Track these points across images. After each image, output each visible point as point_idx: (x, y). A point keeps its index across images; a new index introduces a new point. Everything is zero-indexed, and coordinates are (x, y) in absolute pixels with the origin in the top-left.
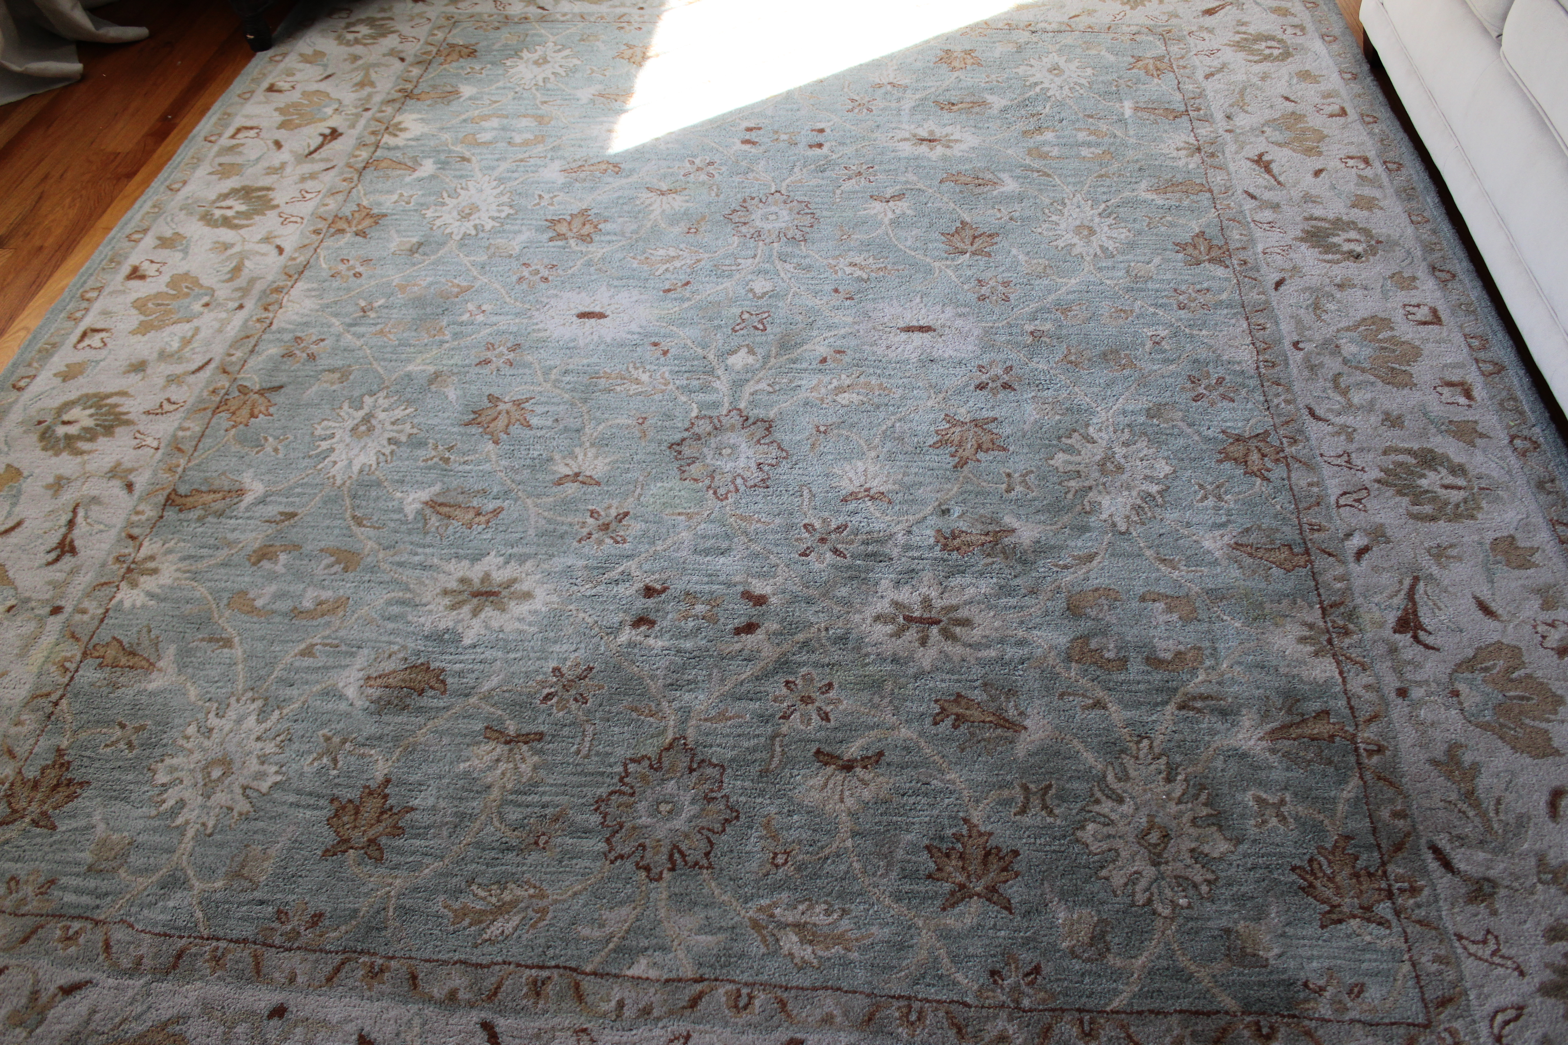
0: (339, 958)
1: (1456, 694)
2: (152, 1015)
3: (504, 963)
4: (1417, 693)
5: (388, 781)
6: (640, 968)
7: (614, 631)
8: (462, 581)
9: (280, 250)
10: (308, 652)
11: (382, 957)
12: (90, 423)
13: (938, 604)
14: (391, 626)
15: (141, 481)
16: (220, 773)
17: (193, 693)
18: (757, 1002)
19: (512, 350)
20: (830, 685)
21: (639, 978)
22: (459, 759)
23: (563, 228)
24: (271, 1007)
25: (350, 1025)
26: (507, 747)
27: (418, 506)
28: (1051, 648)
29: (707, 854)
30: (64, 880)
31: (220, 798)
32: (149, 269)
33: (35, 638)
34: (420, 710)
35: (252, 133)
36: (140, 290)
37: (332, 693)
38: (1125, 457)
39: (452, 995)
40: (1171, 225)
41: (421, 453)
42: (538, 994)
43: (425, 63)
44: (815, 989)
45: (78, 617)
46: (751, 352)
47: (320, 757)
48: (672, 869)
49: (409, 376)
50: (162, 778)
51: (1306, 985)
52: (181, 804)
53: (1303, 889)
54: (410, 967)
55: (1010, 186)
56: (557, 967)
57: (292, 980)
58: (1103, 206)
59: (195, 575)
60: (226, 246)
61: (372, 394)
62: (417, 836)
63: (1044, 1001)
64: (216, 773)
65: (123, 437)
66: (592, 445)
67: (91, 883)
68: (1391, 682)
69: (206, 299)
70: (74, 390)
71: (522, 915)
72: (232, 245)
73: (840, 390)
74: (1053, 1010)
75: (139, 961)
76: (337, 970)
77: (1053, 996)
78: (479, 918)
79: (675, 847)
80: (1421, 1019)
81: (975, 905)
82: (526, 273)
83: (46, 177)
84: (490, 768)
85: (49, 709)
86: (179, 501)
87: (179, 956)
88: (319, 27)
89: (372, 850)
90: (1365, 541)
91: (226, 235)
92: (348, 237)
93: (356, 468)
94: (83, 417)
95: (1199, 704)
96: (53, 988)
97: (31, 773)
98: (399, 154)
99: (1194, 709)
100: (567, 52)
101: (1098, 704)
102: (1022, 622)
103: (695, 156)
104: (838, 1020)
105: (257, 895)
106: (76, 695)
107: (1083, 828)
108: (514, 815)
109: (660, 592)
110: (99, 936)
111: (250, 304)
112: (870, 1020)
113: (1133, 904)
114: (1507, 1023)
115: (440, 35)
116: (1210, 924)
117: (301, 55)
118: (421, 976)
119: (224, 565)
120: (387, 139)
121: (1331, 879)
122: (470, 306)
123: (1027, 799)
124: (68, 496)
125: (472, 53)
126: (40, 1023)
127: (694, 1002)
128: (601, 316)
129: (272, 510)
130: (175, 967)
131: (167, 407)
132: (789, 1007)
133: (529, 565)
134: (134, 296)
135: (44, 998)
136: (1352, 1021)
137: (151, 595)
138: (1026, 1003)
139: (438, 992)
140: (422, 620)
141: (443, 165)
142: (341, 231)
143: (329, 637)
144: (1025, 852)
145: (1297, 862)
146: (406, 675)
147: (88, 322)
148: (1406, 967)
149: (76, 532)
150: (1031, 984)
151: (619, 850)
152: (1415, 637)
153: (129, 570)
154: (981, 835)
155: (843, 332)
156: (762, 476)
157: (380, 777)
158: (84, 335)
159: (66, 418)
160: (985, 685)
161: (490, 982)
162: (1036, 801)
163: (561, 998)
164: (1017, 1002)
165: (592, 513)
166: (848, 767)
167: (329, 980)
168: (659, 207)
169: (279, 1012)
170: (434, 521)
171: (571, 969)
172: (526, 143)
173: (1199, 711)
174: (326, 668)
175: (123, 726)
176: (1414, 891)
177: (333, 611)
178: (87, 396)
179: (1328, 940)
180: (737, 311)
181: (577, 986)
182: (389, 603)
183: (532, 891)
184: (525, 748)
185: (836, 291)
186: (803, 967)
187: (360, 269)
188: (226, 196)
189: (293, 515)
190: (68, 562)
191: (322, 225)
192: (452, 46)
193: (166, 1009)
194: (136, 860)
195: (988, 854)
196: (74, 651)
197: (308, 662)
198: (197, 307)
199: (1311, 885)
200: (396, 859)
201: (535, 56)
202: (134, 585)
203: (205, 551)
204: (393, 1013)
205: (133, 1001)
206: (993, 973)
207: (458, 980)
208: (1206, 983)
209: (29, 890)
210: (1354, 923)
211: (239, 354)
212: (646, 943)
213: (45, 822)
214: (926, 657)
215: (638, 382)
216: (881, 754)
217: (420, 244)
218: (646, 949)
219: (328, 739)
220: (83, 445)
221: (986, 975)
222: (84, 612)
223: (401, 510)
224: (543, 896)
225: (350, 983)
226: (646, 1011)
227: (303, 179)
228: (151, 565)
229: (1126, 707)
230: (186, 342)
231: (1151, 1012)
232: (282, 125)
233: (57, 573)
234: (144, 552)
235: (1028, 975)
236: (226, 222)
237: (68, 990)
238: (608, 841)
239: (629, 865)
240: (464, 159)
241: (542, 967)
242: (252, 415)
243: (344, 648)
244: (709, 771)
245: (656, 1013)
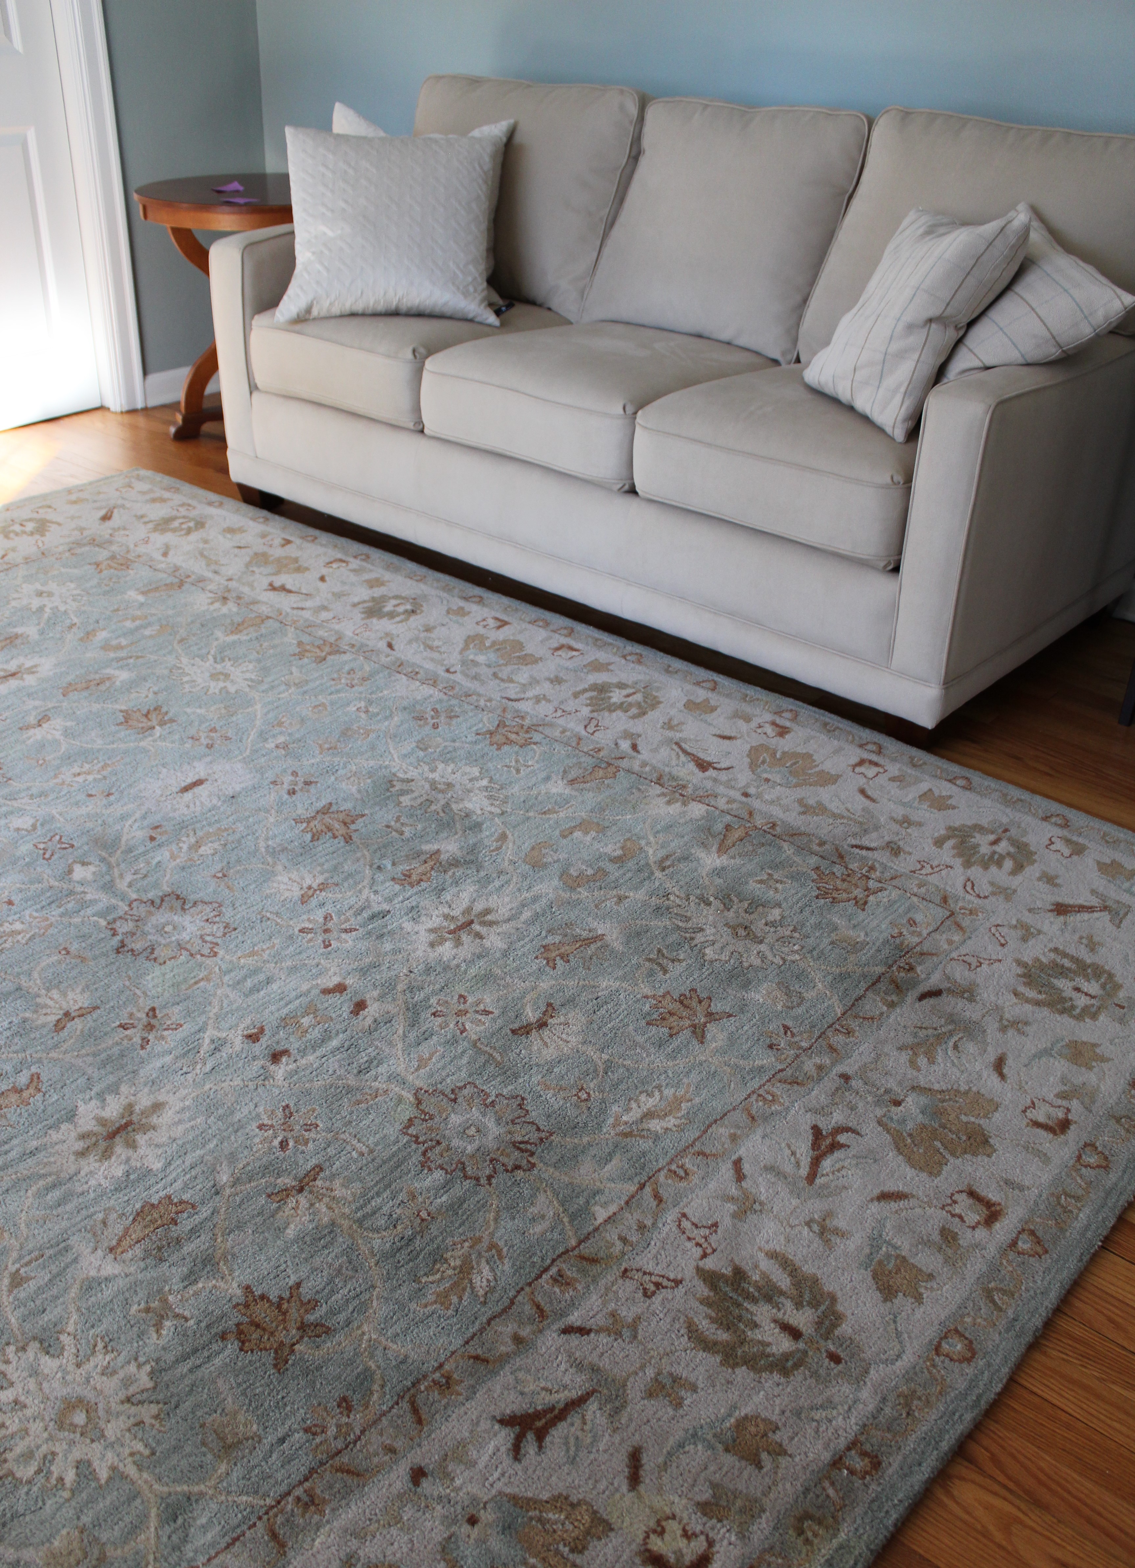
0: (404, 1404)
1: (767, 780)
3: (518, 1292)
4: (752, 791)
5: (247, 1288)
6: (601, 1214)
7: (266, 1076)
8: (83, 1137)
10: (18, 1281)
11: (434, 1372)
13: (456, 913)
14: (68, 1207)
16: (83, 1415)
18: (688, 1166)
20: (462, 996)
21: (609, 1218)
22: (280, 1230)
24: (407, 1478)
25: (482, 1424)
26: (305, 1193)
28: (554, 890)
29: (538, 1129)
31: (114, 1426)
34: (193, 1232)
37: (94, 1284)
38: (442, 777)
39: (518, 1340)
40: (273, 647)
42: (568, 1284)
44: (705, 1132)
47: (159, 1326)
48: (532, 1154)
50: (27, 1470)
51: (893, 937)
52: (82, 1464)
53: (832, 902)
54: (463, 1357)
56: (554, 1261)
57: (392, 1450)
58: (210, 657)
62: (330, 1293)
63: (809, 1036)
64: (78, 1418)
68: (737, 795)
71: (483, 1260)
74: (820, 1037)
76: (415, 1411)
77: (810, 1031)
78: (458, 1289)
79: (513, 1143)
80: (948, 913)
81: (712, 1028)
84: (313, 1214)
87: (273, 1535)
89: (311, 1331)
90: (628, 742)
95: (668, 863)
99: (669, 867)
101: (620, 899)
102: (519, 890)
104: (739, 1132)
105: (268, 1439)
107: (704, 955)
108: (378, 1220)
109: (261, 1032)
112: (753, 1118)
113: (778, 966)
114: (973, 888)
116: (822, 947)
118: (479, 1352)
121: (837, 890)
123: (657, 964)
127: (658, 1198)
132: (708, 1151)
133: (125, 1088)
136: (929, 934)
138: (804, 1044)
139: (506, 1347)
140: (93, 1182)
143: (21, 1257)
144: (696, 986)
145: (814, 894)
146: (141, 1223)
148: (915, 899)
150: (793, 1035)
151: (481, 1175)
152: (715, 768)
154: (663, 997)
156: (219, 925)
157: (236, 1291)
160: (548, 932)
161: (527, 1309)
162: (663, 961)
163: (583, 1272)
164: (800, 1048)
165: (123, 1027)
166: (542, 1025)
167: (420, 1421)
169: (417, 1474)
171: (563, 1253)
173: (673, 865)
174: (57, 1275)
176: (872, 868)
179: (873, 913)
181: (582, 1258)
182: (39, 1195)
183: (466, 1244)
184: (318, 1183)
186: (681, 1129)
194: (110, 1533)
195: (681, 1002)
197: (30, 1286)
199: (834, 898)
200: (339, 1318)
204: (498, 1389)
206: (771, 1047)
207: (507, 1328)
208: (857, 970)
210: (871, 898)
212: (582, 1200)
214: (494, 942)
216: (549, 1005)
218: (588, 1202)
219: (146, 1310)
221: (769, 1051)
224: (480, 1240)
225: (437, 1407)
226: (642, 1227)
229: (636, 889)
231: (856, 1001)
235: (786, 1033)
238: (466, 1177)
239: (503, 1176)
243: (48, 1253)
244: (465, 1092)
245: (649, 1223)
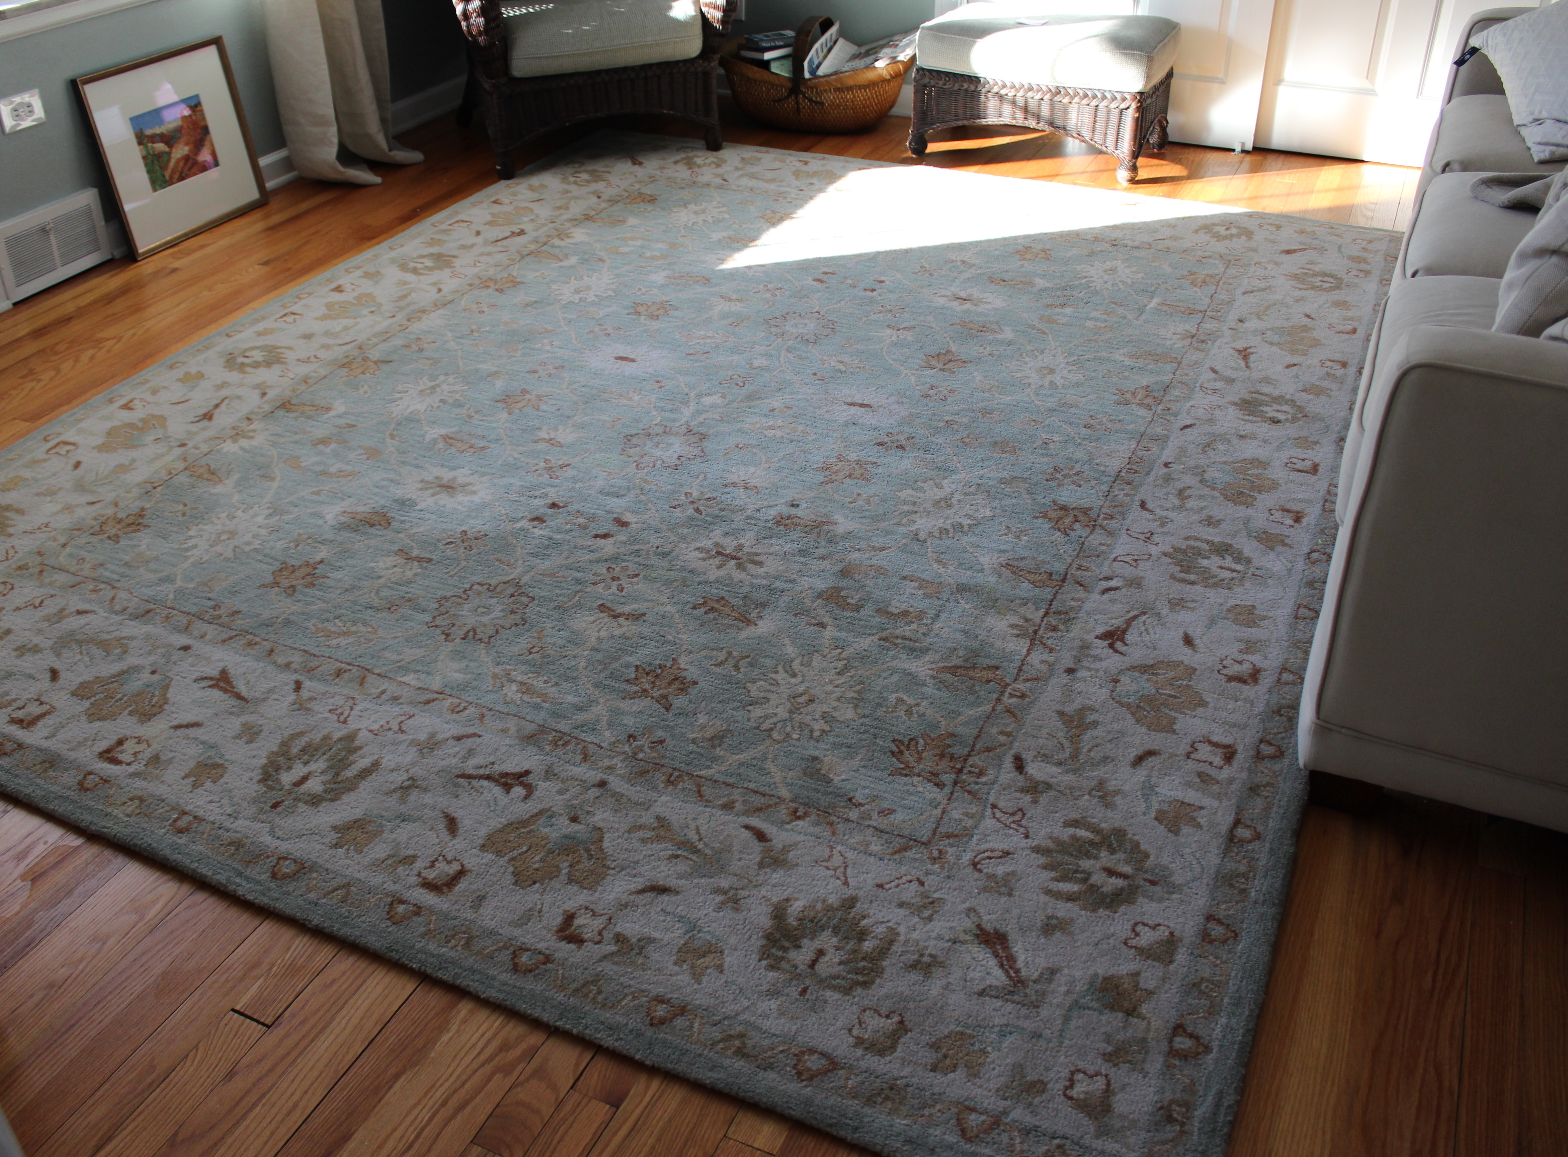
0: (234, 633)
1: (1116, 681)
2: (117, 633)
3: (329, 657)
4: (1083, 673)
5: (321, 562)
6: (408, 678)
7: (515, 520)
8: (437, 478)
9: (440, 290)
10: (318, 493)
11: (260, 638)
12: (260, 359)
13: (747, 549)
14: (376, 490)
15: (271, 394)
16: (226, 537)
17: (236, 498)
18: (467, 712)
19: (556, 368)
20: (637, 575)
21: (404, 682)
22: (372, 561)
23: (641, 309)
24: (183, 645)
25: (222, 662)
26: (405, 561)
27: (436, 436)
28: (810, 588)
29: (491, 637)
30: (109, 566)
31: (219, 549)
32: (348, 287)
33: (162, 456)
34: (365, 533)
35: (465, 224)
36: (336, 297)
37: (319, 515)
38: (959, 501)
39: (288, 666)
40: (1125, 378)
41: (457, 411)
42: (339, 675)
43: (613, 201)
44: (508, 714)
45: (192, 451)
46: (724, 396)
47: (290, 542)
48: (463, 638)
49: (477, 370)
50: (191, 533)
51: (850, 799)
52: (195, 546)
53: (892, 753)
54: (273, 646)
55: (1008, 334)
56: (359, 666)
57: (203, 636)
58: (1075, 358)
59: (274, 444)
60: (405, 283)
61: (447, 374)
62: (321, 590)
63: (654, 758)
64: (224, 537)
65: (276, 369)
66: (573, 426)
67: (122, 570)
68: (1067, 663)
69: (373, 309)
70: (261, 342)
71: (356, 638)
72: (410, 283)
73: (771, 428)
74: (657, 763)
75: (125, 609)
76: (231, 638)
77: (663, 757)
78: (329, 635)
79: (474, 630)
80: (924, 839)
81: (647, 702)
82: (597, 329)
83: (318, 232)
84: (387, 569)
85: (150, 489)
86: (288, 406)
87: (148, 612)
88: (553, 170)
89: (290, 591)
90: (1119, 584)
91: (410, 277)
92: (490, 291)
93: (409, 411)
94: (258, 355)
95: (898, 640)
96: (73, 609)
97: (121, 515)
98: (557, 251)
99: (892, 642)
100: (724, 209)
101: (820, 624)
102: (801, 571)
103: (770, 283)
105: (210, 595)
106: (168, 487)
107: (754, 682)
108: (385, 593)
109: (559, 507)
110: (111, 594)
111: (400, 316)
112: (532, 736)
113: (758, 728)
114: (990, 857)
115: (637, 186)
116: (805, 751)
117: (530, 185)
118: (276, 651)
119: (295, 442)
120: (556, 242)
121: (919, 752)
122: (545, 341)
123: (726, 659)
124: (224, 393)
125: (652, 200)
126: (58, 622)
127: (428, 702)
128: (633, 361)
129: (342, 422)
130: (143, 616)
131: (313, 359)
133: (485, 478)
134: (329, 300)
135: (66, 612)
136: (869, 825)
137: (242, 449)
138: (641, 755)
139: (281, 660)
140: (398, 491)
141: (584, 261)
142: (488, 287)
143: (334, 488)
144: (702, 684)
145: (900, 737)
146: (369, 516)
147: (293, 309)
148: (937, 811)
149: (218, 410)
150: (652, 747)
151: (437, 622)
152: (1112, 644)
153: (237, 434)
154: (679, 668)
155: (800, 397)
156: (677, 462)
157: (318, 559)
158: (285, 315)
159: (247, 354)
160: (745, 597)
161: (312, 665)
162: (731, 662)
163: (351, 681)
164: (635, 753)
165: (546, 461)
166: (616, 616)
167: (224, 641)
168: (722, 306)
169: (186, 648)
170: (441, 445)
171: (366, 669)
172: (653, 258)
173: (895, 644)
174: (323, 503)
175: (185, 505)
176: (980, 774)
177: (346, 476)
178: (267, 346)
179: (890, 783)
180: (730, 373)
181: (364, 677)
182: (383, 479)
183: (370, 629)
184: (416, 564)
185: (815, 374)
186: (509, 702)
187: (485, 309)
188: (424, 256)
189: (354, 426)
190: (205, 423)
191: (477, 282)
192: (640, 194)
193: (126, 632)
194: (152, 565)
195: (676, 679)
196: (181, 465)
197: (315, 497)
198: (365, 312)
199: (901, 751)
200: (300, 597)
201: (698, 208)
202: (235, 441)
203: (288, 434)
205: (112, 625)
206: (631, 735)
207: (296, 658)
208: (777, 779)
209: (87, 566)
210: (916, 779)
211: (375, 340)
212: (421, 668)
213: (115, 539)
214: (713, 574)
215: (630, 399)
216: (643, 614)
217: (536, 302)
219: (300, 534)
220: (249, 369)
221: (625, 736)
222: (198, 449)
223: (423, 436)
224: (375, 633)
225: (234, 645)
227: (482, 254)
228: (251, 434)
229: (840, 629)
230: (346, 328)
231: (724, 783)
232: (488, 223)
233: (193, 428)
234: (252, 427)
235: (654, 742)
236: (415, 271)
237: (79, 612)
238: (434, 617)
239: (438, 631)
240: (601, 260)
241: (349, 664)
242: (363, 373)
243: (340, 495)
244: (524, 598)
245: (402, 700)
